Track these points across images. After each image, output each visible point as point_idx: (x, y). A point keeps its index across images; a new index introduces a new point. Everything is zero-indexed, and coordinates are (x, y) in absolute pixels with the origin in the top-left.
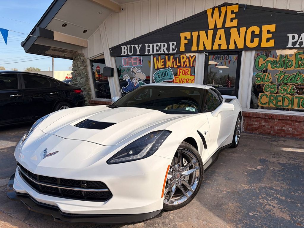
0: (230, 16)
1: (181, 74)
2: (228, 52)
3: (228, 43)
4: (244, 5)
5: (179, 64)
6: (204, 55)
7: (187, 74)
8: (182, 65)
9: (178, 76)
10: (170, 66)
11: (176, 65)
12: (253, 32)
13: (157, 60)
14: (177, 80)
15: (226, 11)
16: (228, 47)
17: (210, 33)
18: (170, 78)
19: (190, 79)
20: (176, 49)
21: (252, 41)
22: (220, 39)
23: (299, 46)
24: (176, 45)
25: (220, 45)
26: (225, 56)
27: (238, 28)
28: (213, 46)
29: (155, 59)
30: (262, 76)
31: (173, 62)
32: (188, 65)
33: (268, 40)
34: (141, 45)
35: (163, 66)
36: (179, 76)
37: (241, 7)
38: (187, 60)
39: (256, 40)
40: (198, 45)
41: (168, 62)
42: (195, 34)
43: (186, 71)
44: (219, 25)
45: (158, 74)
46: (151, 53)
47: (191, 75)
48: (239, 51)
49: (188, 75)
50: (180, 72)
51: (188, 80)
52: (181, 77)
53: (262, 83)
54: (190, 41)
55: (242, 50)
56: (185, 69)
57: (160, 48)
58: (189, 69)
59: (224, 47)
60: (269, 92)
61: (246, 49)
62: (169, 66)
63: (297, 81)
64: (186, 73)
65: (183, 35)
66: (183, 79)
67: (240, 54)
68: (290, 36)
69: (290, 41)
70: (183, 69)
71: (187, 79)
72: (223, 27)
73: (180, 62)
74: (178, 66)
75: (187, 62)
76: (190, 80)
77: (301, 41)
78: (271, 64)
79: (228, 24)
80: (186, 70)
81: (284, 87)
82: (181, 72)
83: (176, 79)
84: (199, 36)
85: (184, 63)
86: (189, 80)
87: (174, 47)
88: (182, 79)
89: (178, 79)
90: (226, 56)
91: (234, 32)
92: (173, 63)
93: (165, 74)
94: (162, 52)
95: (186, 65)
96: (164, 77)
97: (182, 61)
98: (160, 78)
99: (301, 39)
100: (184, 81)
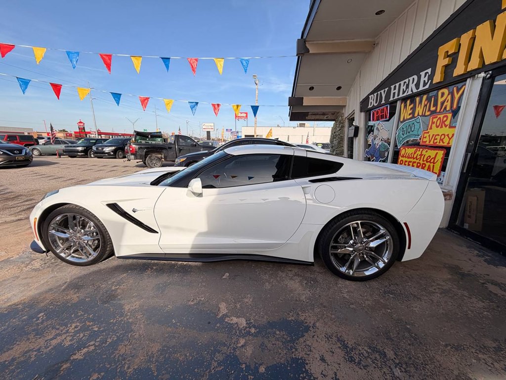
1: (434, 126)
5: (434, 109)
7: (444, 124)
8: (439, 109)
11: (429, 110)
14: (426, 137)
18: (416, 135)
19: (448, 135)
29: (403, 105)
31: (425, 106)
32: (448, 108)
35: (411, 116)
36: (430, 131)
38: (449, 97)
41: (418, 107)
43: (443, 119)
45: (403, 128)
47: (451, 126)
49: (446, 126)
51: (443, 137)
52: (435, 131)
56: (442, 116)
58: (450, 116)
62: (418, 115)
64: (442, 124)
66: (436, 135)
70: (439, 116)
71: (442, 135)
73: (436, 103)
74: (431, 111)
75: (448, 101)
76: (446, 137)
80: (444, 117)
82: (434, 123)
83: (425, 135)
85: (443, 103)
88: (433, 135)
89: (427, 135)
92: (425, 108)
93: (411, 128)
95: (445, 108)
96: (409, 133)
97: (440, 101)
98: (404, 135)
100: (436, 139)
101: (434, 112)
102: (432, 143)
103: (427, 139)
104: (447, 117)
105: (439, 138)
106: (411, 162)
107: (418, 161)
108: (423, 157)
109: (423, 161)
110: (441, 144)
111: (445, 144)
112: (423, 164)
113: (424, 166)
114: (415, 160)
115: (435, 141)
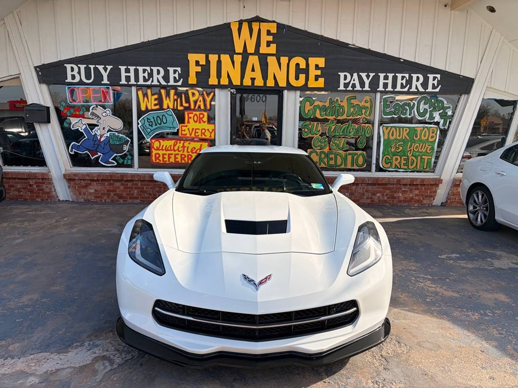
0: (265, 38)
1: (191, 121)
2: (265, 91)
3: (265, 77)
4: (284, 25)
5: (187, 105)
6: (229, 93)
7: (202, 121)
8: (192, 107)
9: (186, 124)
10: (171, 107)
11: (181, 105)
12: (298, 65)
13: (145, 95)
14: (185, 130)
15: (260, 30)
16: (265, 83)
17: (238, 59)
18: (171, 128)
19: (208, 130)
20: (182, 79)
21: (297, 78)
22: (253, 70)
23: (352, 89)
24: (180, 72)
25: (253, 80)
26: (260, 96)
27: (278, 56)
28: (244, 80)
29: (140, 93)
30: (310, 126)
31: (175, 100)
32: (202, 107)
33: (317, 78)
34: (112, 67)
35: (157, 107)
36: (188, 125)
37: (280, 26)
38: (201, 98)
39: (302, 77)
40: (219, 76)
41: (166, 100)
42: (213, 58)
43: (200, 116)
44: (251, 49)
45: (148, 119)
46: (133, 82)
47: (209, 123)
48: (280, 90)
49: (204, 122)
50: (189, 118)
51: (203, 131)
52: (192, 125)
53: (310, 135)
54: (206, 68)
55: (284, 88)
56: (198, 113)
57: (151, 75)
58: (206, 114)
59: (259, 82)
60: (319, 148)
61: (290, 87)
62: (168, 107)
63: (350, 133)
64: (200, 120)
65: (192, 58)
66: (196, 129)
67: (281, 94)
68: (342, 75)
69: (342, 82)
70: (194, 113)
71: (202, 130)
72: (257, 51)
73: (188, 101)
74: (184, 107)
75: (200, 101)
76: (207, 131)
77: (354, 82)
78: (320, 110)
79: (263, 49)
80: (200, 114)
81: (336, 141)
82: (191, 118)
83: (183, 128)
84: (219, 63)
85: (196, 102)
86: (205, 131)
87: (177, 75)
88: (193, 129)
89: (186, 128)
90: (261, 95)
91: (272, 60)
92: (176, 102)
93: (162, 120)
94: (155, 83)
95: (199, 107)
96: (160, 124)
97: (192, 99)
98: (152, 126)
99: (354, 80)
100: (198, 132)
101: (188, 108)
102: (193, 135)
103: (187, 132)
104: (203, 115)
105: (199, 132)
106: (172, 154)
107: (181, 153)
108: (186, 149)
109: (188, 152)
110: (203, 137)
111: (208, 137)
112: (188, 155)
113: (190, 157)
114: (177, 152)
115: (197, 134)
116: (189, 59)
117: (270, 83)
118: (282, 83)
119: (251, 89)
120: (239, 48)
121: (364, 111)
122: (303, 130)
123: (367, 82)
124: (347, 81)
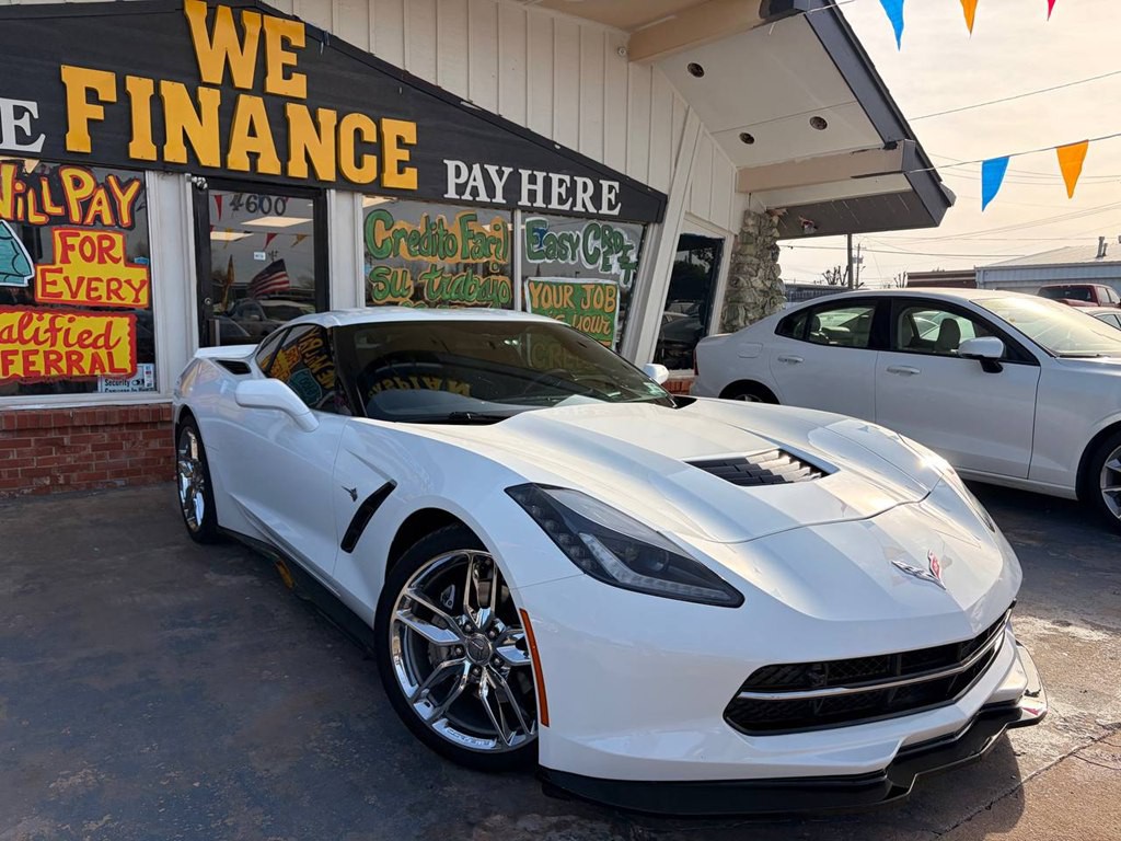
0: (277, 58)
1: (74, 256)
2: (280, 189)
3: (284, 153)
4: (323, 32)
5: (58, 211)
6: (189, 185)
7: (109, 256)
8: (76, 216)
9: (58, 265)
10: (6, 214)
11: (40, 209)
12: (358, 133)
14: (54, 283)
15: (262, 34)
16: (285, 169)
17: (211, 99)
18: (8, 275)
19: (129, 282)
20: (43, 137)
21: (359, 164)
22: (252, 133)
23: (471, 198)
24: (36, 116)
25: (254, 156)
26: (270, 200)
27: (313, 104)
28: (229, 156)
30: (389, 277)
31: (19, 195)
32: (107, 219)
33: (402, 167)
36: (64, 266)
37: (312, 33)
38: (101, 194)
39: (370, 161)
40: (159, 136)
42: (139, 88)
43: (100, 244)
44: (244, 78)
47: (129, 262)
48: (318, 189)
49: (116, 261)
50: (67, 248)
51: (114, 285)
52: (77, 268)
53: (390, 298)
54: (118, 117)
55: (329, 184)
56: (94, 235)
58: (118, 239)
59: (269, 165)
61: (344, 184)
63: (470, 294)
64: (102, 255)
65: (76, 79)
66: (90, 281)
67: (321, 198)
68: (451, 165)
69: (452, 181)
70: (83, 234)
71: (109, 281)
72: (259, 88)
73: (60, 198)
74: (49, 215)
75: (100, 203)
76: (124, 284)
77: (475, 184)
78: (407, 240)
79: (275, 83)
80: (101, 239)
82: (72, 247)
83: (50, 277)
84: (157, 102)
85: (85, 205)
86: (120, 286)
87: (25, 123)
88: (81, 280)
89: (59, 277)
90: (274, 198)
91: (297, 115)
92: (20, 200)
95: (98, 217)
97: (73, 196)
99: (475, 180)
100: (96, 289)
101: (64, 220)
102: (82, 296)
103: (62, 287)
104: (113, 243)
105: (102, 287)
106: (15, 352)
107: (46, 347)
108: (61, 335)
109: (67, 344)
110: (115, 300)
111: (129, 301)
112: (69, 355)
113: (74, 357)
114: (32, 346)
115: (93, 294)
116: (64, 79)
117: (298, 169)
118: (326, 173)
119: (247, 181)
120: (211, 71)
121: (493, 247)
122: (374, 285)
123: (499, 185)
124: (462, 180)
